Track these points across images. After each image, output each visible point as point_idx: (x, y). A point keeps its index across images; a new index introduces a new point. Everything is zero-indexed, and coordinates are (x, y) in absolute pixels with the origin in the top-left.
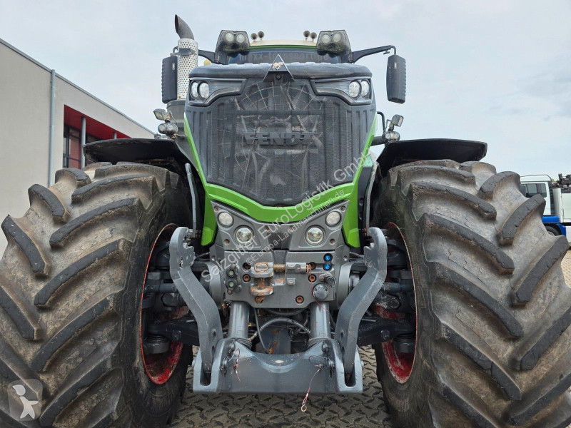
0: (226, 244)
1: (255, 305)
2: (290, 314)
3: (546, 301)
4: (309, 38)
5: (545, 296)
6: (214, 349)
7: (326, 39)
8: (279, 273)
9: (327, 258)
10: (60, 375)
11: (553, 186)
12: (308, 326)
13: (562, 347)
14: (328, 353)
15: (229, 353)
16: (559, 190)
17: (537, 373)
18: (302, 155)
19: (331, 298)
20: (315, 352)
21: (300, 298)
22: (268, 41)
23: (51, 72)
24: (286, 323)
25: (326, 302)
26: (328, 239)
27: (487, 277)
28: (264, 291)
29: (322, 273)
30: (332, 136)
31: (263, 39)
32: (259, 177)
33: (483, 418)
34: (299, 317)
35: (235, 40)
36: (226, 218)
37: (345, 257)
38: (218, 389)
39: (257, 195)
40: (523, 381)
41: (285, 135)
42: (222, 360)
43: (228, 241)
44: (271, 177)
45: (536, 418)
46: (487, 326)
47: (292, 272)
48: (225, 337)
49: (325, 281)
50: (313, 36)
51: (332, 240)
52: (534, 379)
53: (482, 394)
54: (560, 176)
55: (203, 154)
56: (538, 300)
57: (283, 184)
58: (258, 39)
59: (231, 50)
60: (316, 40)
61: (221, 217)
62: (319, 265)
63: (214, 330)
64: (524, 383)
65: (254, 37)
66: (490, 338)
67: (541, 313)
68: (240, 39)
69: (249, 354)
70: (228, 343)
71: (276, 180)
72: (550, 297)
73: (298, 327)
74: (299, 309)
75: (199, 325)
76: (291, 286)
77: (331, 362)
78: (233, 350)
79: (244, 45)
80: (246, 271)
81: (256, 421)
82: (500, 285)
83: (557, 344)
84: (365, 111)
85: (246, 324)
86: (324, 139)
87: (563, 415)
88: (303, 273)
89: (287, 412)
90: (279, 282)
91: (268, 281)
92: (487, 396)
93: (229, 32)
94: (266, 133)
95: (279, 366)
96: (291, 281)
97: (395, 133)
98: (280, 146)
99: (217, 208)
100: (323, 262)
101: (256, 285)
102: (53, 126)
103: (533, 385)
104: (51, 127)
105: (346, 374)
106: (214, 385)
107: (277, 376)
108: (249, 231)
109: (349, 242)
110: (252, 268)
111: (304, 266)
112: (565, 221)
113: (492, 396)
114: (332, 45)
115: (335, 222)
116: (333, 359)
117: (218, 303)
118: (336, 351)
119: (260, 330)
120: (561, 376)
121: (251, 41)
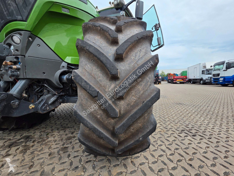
3: (137, 58)
5: (136, 55)
13: (145, 85)
17: (130, 100)
26: (14, 49)
27: (104, 45)
33: (97, 130)
40: (122, 106)
45: (133, 130)
46: (99, 72)
51: (17, 50)
52: (128, 105)
53: (98, 115)
56: (132, 57)
64: (122, 107)
66: (101, 78)
67: (133, 64)
72: (139, 56)
82: (111, 49)
83: (142, 83)
87: (148, 128)
92: (101, 116)
103: (128, 108)
113: (104, 116)
120: (144, 102)
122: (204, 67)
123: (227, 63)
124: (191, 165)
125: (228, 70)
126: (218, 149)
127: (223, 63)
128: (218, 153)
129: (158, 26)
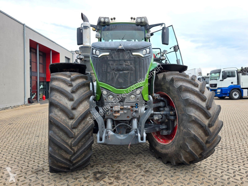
0: (105, 100)
1: (114, 119)
2: (125, 122)
4: (133, 20)
6: (103, 131)
7: (139, 20)
8: (121, 109)
9: (137, 104)
10: (79, 146)
11: (238, 72)
12: (131, 126)
14: (136, 132)
15: (107, 133)
16: (241, 74)
18: (128, 72)
19: (138, 117)
20: (133, 132)
21: (128, 117)
22: (117, 21)
23: (24, 25)
24: (124, 125)
25: (136, 118)
26: (137, 99)
28: (117, 115)
29: (135, 109)
30: (138, 67)
31: (115, 20)
32: (115, 80)
34: (128, 123)
35: (105, 21)
36: (105, 92)
37: (143, 104)
38: (104, 142)
39: (114, 85)
41: (123, 67)
42: (105, 134)
43: (106, 99)
44: (119, 79)
47: (125, 109)
48: (106, 128)
49: (136, 111)
50: (134, 19)
51: (138, 99)
54: (242, 68)
55: (97, 72)
57: (123, 81)
58: (113, 20)
59: (103, 24)
60: (135, 21)
61: (103, 92)
62: (134, 107)
63: (103, 126)
65: (112, 19)
68: (107, 20)
69: (113, 133)
70: (107, 130)
71: (121, 81)
73: (128, 126)
74: (128, 120)
75: (99, 124)
76: (126, 113)
77: (137, 135)
78: (108, 132)
79: (108, 22)
80: (112, 109)
81: (114, 159)
84: (148, 58)
85: (111, 125)
86: (135, 67)
88: (129, 109)
89: (124, 156)
90: (121, 112)
91: (118, 112)
93: (103, 17)
94: (117, 67)
95: (121, 137)
96: (125, 112)
97: (164, 57)
98: (122, 71)
99: (102, 89)
100: (135, 106)
101: (114, 113)
102: (25, 49)
104: (24, 49)
105: (141, 138)
106: (103, 141)
107: (121, 140)
108: (112, 96)
109: (145, 99)
110: (113, 108)
111: (129, 107)
112: (243, 87)
114: (141, 22)
115: (139, 93)
116: (138, 134)
117: (103, 118)
118: (138, 131)
119: (116, 127)
121: (111, 21)
122: (199, 73)
123: (222, 72)
124: (228, 162)
125: (224, 80)
126: (237, 153)
127: (219, 72)
128: (237, 155)
129: (177, 48)
